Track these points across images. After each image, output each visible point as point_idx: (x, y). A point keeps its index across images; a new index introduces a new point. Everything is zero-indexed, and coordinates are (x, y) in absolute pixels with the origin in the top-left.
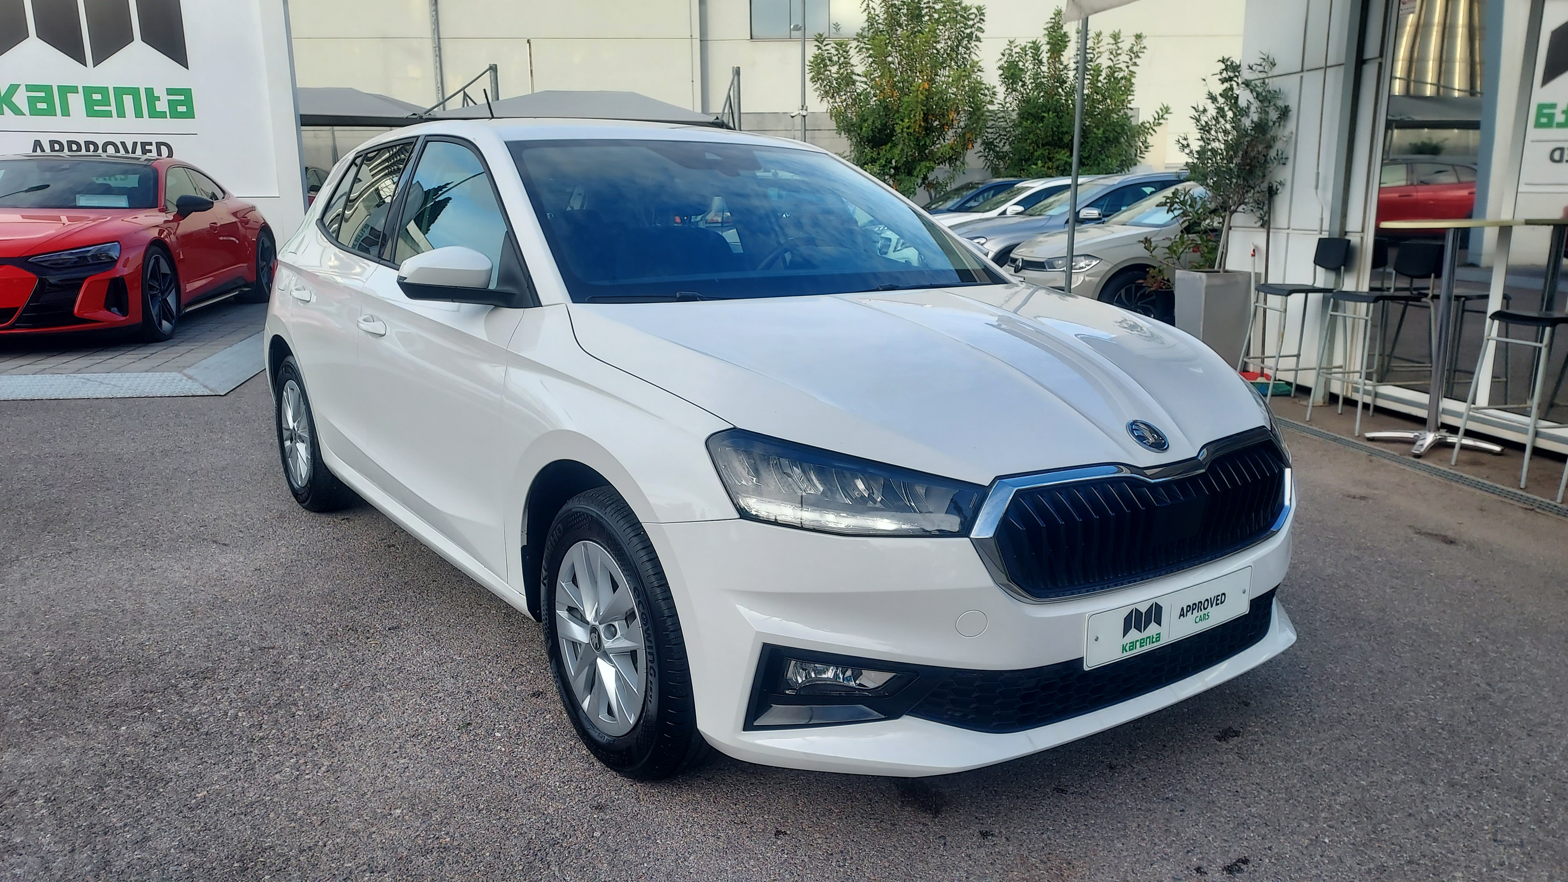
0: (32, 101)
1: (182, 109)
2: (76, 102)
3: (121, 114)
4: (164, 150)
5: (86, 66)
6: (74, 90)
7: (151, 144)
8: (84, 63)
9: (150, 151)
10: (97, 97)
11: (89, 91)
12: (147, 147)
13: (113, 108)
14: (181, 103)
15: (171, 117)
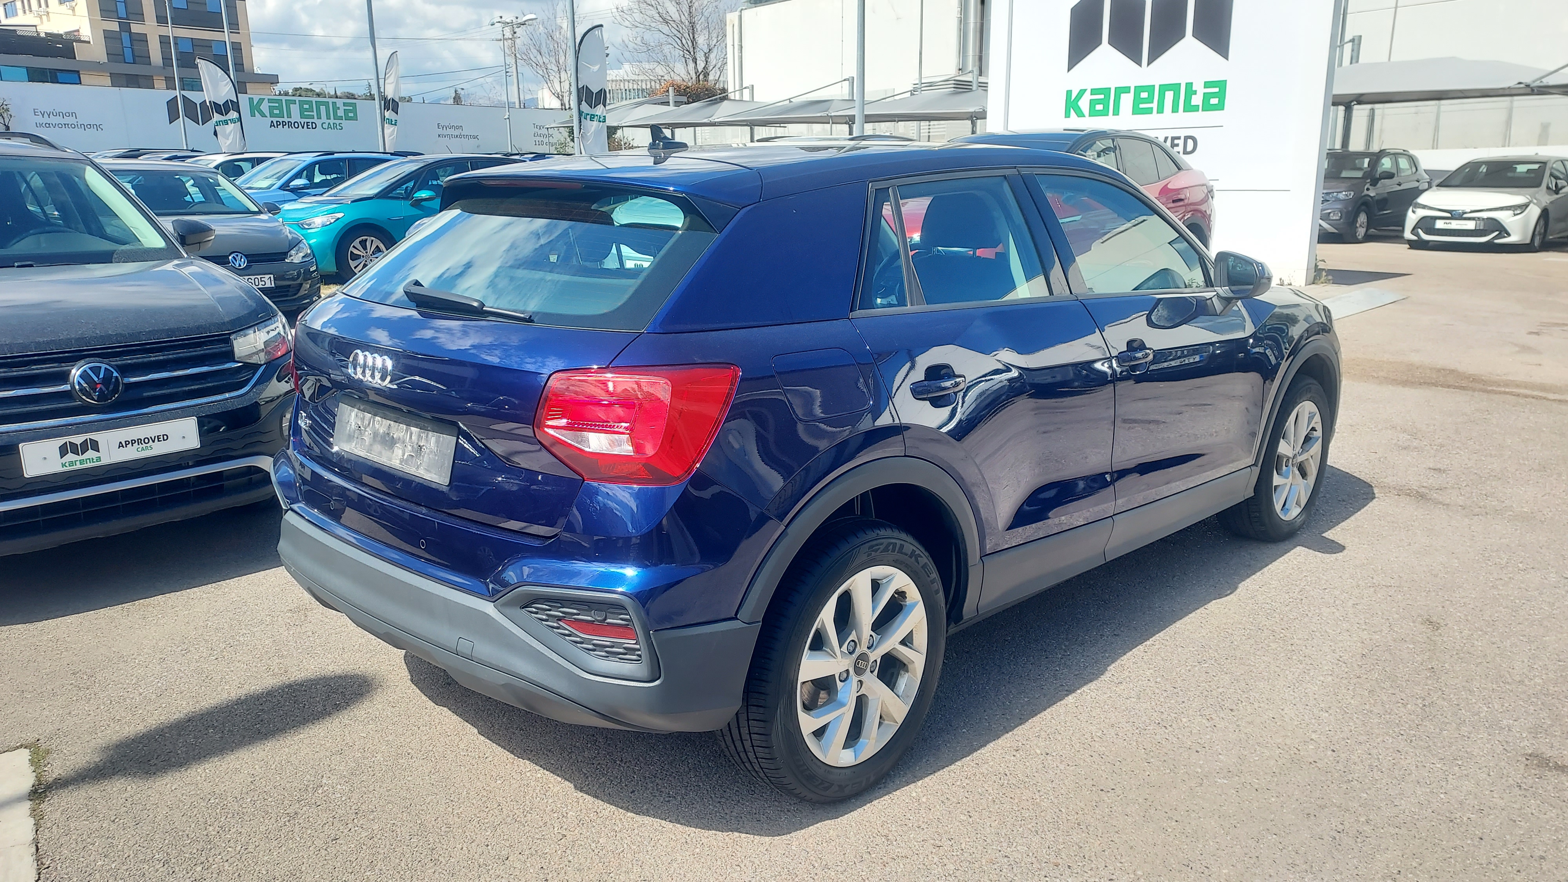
0: (1092, 103)
1: (1214, 101)
2: (1127, 100)
3: (1160, 110)
4: (1190, 143)
5: (1141, 66)
6: (1127, 90)
7: (1179, 138)
8: (1139, 63)
9: (1177, 145)
10: (1144, 95)
11: (1139, 89)
12: (1176, 142)
13: (1154, 105)
14: (1213, 95)
15: (1202, 110)
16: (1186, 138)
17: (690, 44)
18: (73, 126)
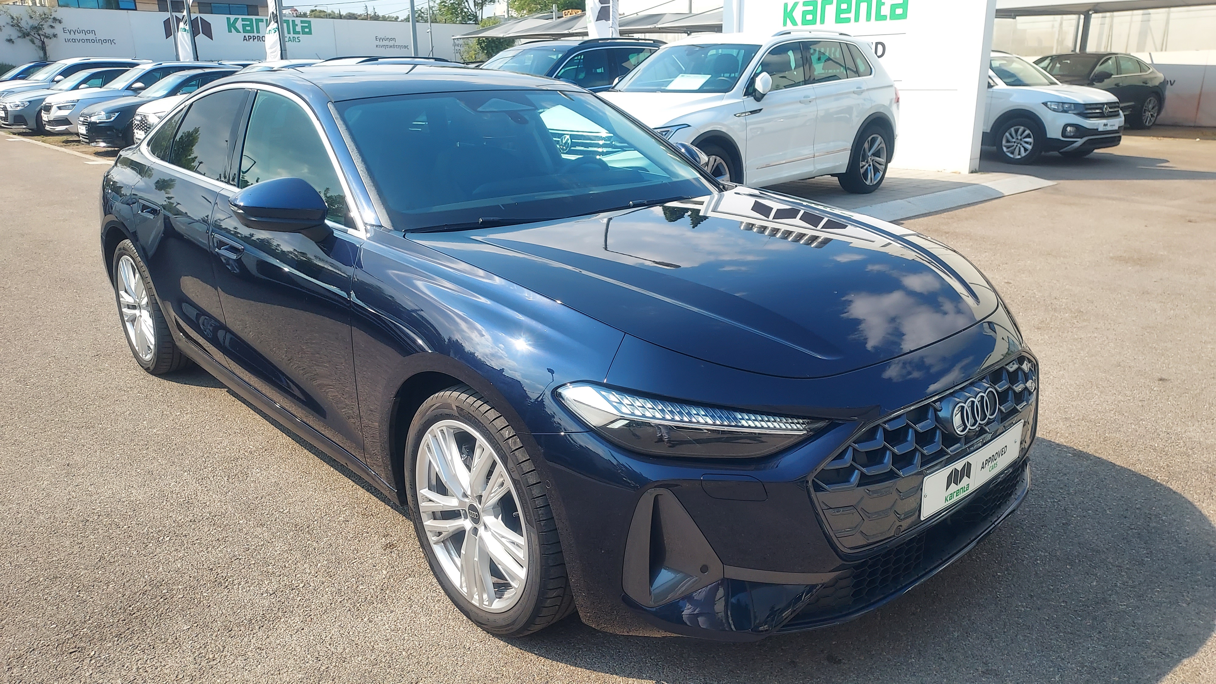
4: (880, 47)
13: (852, 15)
15: (891, 19)
16: (877, 44)
18: (93, 41)
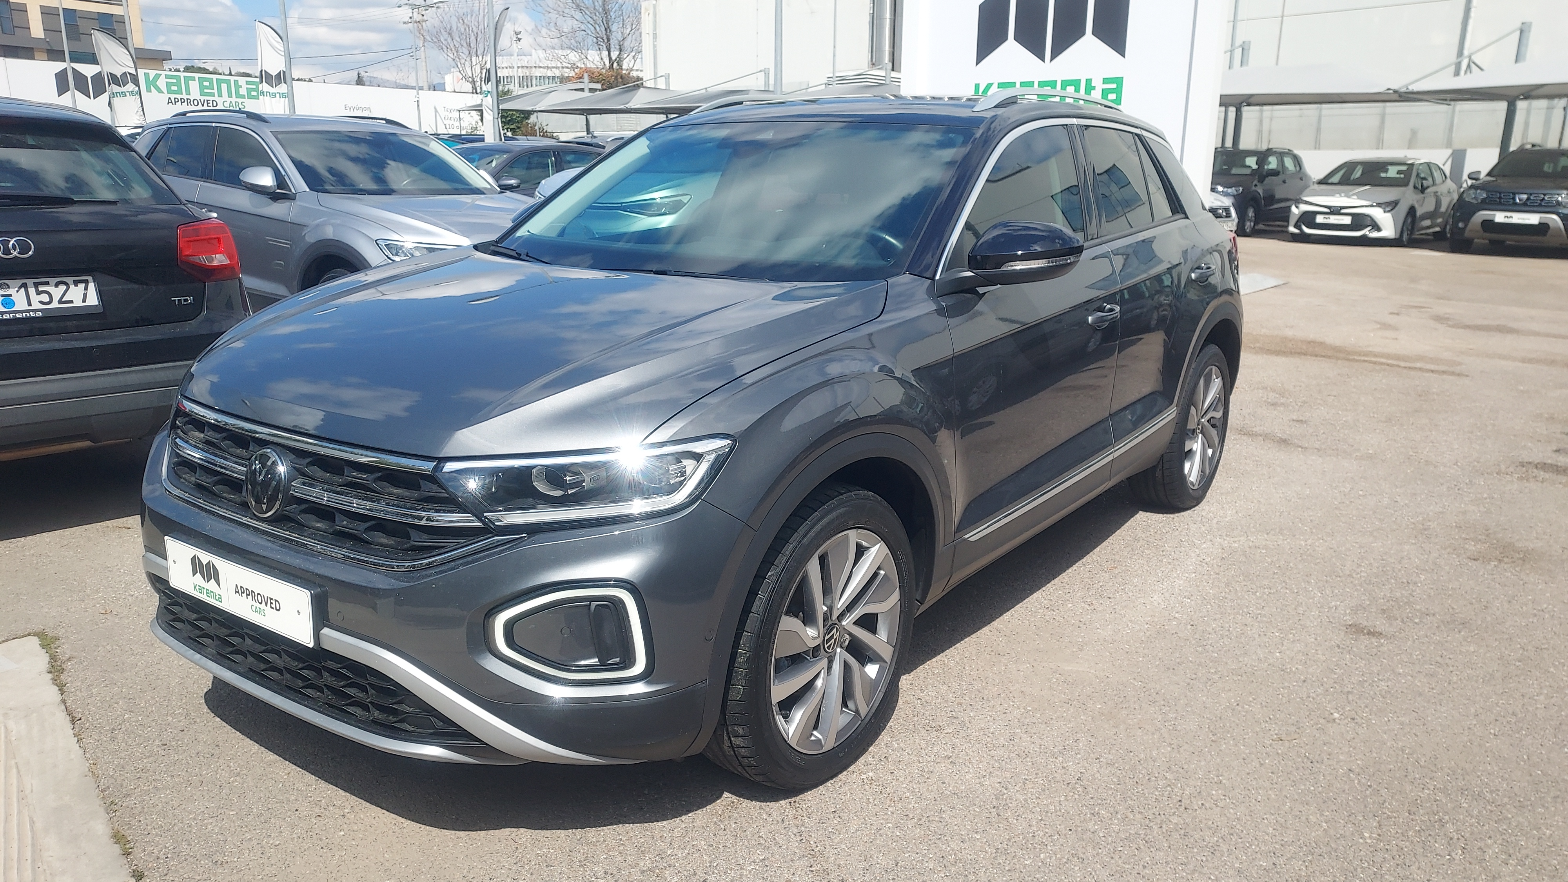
1: (1112, 96)
6: (1031, 84)
10: (1047, 89)
14: (1111, 91)
17: (604, 32)
